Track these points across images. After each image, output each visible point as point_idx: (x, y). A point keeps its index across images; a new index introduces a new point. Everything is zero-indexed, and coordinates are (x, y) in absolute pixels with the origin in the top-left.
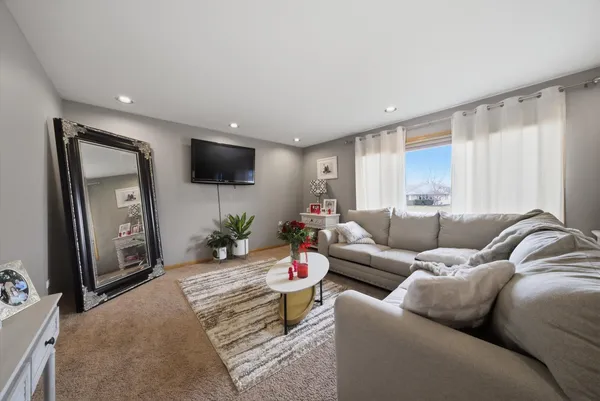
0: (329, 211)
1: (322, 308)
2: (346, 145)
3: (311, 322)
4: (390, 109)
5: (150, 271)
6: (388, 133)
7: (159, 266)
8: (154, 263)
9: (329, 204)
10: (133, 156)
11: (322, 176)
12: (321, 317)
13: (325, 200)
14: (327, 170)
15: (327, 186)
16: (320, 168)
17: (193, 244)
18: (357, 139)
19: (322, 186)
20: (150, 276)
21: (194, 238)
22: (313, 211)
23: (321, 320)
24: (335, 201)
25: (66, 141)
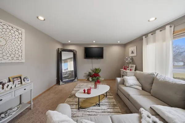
0: (131, 70)
1: (99, 108)
2: (139, 41)
3: (88, 110)
4: (152, 19)
5: (74, 80)
6: (161, 31)
7: (76, 79)
8: (75, 78)
9: (132, 67)
10: (72, 53)
11: (131, 55)
12: (93, 110)
13: (130, 65)
14: (132, 52)
15: (132, 59)
16: (130, 52)
17: (85, 75)
18: (144, 37)
19: (129, 59)
20: (74, 81)
21: (85, 74)
22: (124, 69)
23: (92, 112)
24: (135, 65)
25: (59, 52)
